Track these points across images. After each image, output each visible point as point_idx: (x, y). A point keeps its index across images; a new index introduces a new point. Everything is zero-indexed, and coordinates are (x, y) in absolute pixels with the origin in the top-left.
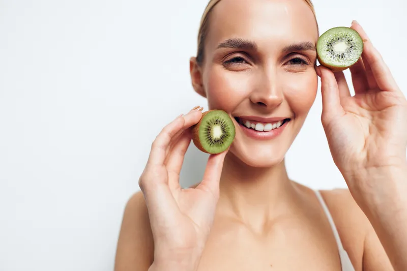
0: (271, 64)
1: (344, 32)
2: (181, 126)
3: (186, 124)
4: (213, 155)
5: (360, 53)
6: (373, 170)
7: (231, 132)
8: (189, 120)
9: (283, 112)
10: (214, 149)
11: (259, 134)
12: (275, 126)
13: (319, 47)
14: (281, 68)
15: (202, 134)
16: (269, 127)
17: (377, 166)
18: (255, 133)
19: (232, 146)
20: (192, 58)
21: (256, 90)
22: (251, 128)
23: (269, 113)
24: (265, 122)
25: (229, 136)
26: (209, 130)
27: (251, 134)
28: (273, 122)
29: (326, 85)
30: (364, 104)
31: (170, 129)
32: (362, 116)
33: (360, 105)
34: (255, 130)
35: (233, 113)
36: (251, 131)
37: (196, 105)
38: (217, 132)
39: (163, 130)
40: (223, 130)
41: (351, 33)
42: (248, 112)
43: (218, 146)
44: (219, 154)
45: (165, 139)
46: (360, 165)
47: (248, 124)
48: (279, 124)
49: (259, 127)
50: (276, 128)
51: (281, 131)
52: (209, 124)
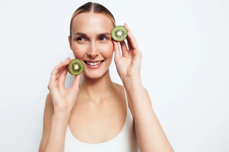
0: (93, 41)
1: (121, 28)
2: (61, 66)
3: (64, 65)
4: (76, 76)
5: (126, 35)
6: (128, 77)
7: (82, 66)
8: (65, 64)
9: (100, 58)
10: (76, 73)
11: (92, 67)
12: (98, 63)
13: (112, 34)
14: (98, 42)
15: (70, 68)
16: (95, 64)
17: (129, 76)
18: (90, 66)
19: (84, 71)
20: (69, 36)
21: (88, 51)
22: (89, 64)
23: (94, 59)
24: (93, 62)
25: (82, 68)
26: (73, 67)
27: (89, 67)
28: (97, 62)
29: (115, 48)
30: (130, 53)
31: (58, 68)
32: (129, 58)
33: (129, 54)
34: (90, 65)
35: (83, 59)
36: (89, 66)
37: (68, 57)
38: (76, 67)
39: (55, 68)
40: (79, 66)
41: (123, 28)
42: (87, 59)
43: (77, 72)
44: (78, 75)
45: (56, 71)
46: (125, 76)
47: (88, 63)
48: (99, 63)
49: (92, 64)
50: (98, 64)
51: (101, 65)
52: (73, 64)
